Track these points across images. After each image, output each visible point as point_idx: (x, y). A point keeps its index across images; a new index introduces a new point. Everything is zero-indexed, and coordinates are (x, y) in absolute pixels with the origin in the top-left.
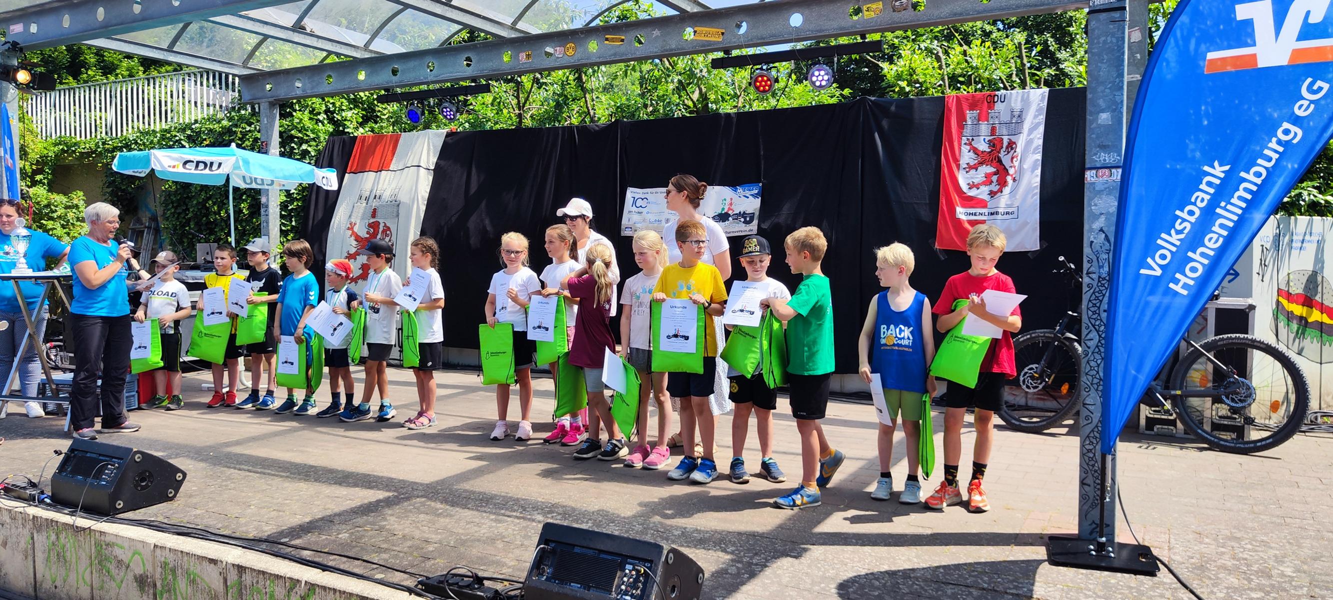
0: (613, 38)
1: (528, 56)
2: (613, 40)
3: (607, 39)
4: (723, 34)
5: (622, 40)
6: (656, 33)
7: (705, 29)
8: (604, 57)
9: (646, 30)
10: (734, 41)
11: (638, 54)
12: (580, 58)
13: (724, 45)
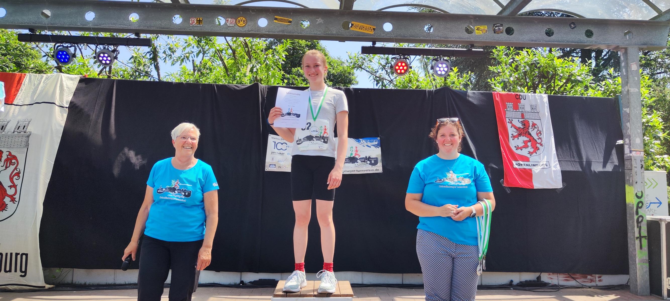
0: (282, 19)
1: (199, 22)
2: (281, 20)
3: (276, 19)
4: (374, 29)
5: (290, 22)
6: (320, 21)
7: (360, 24)
8: (273, 32)
9: (311, 18)
10: (383, 36)
11: (304, 34)
12: (250, 30)
13: (375, 37)
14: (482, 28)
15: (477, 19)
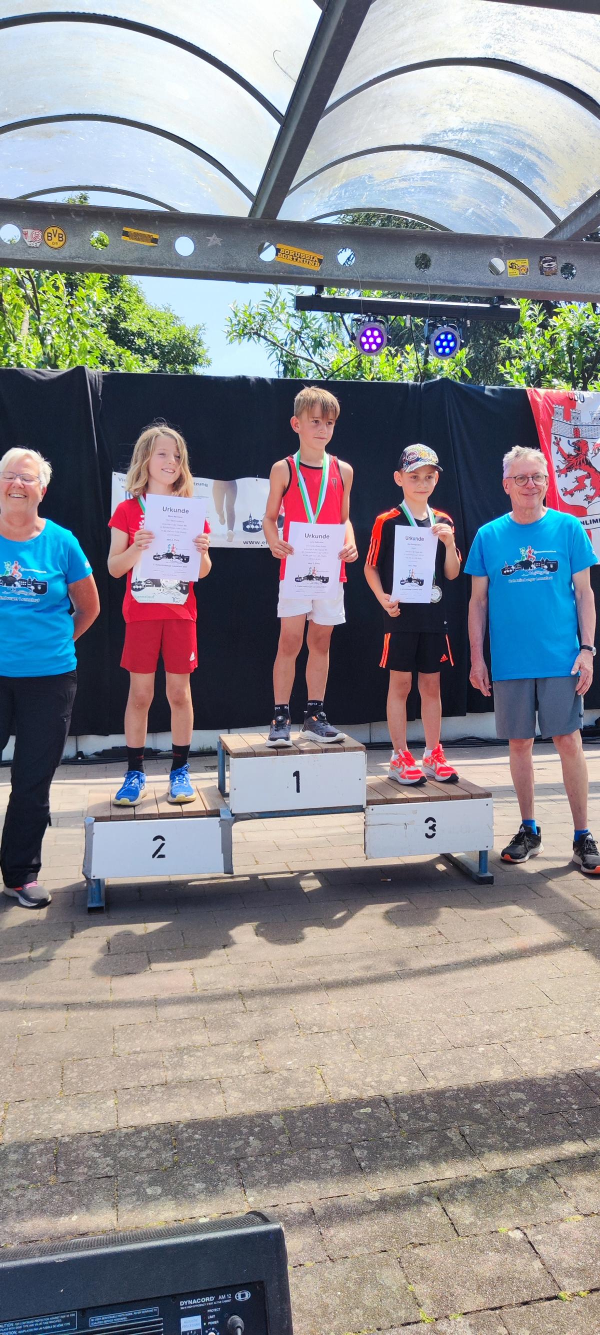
2: (136, 237)
4: (320, 261)
5: (155, 241)
6: (214, 240)
7: (293, 250)
8: (123, 261)
9: (197, 233)
10: (338, 275)
11: (183, 267)
12: (74, 255)
13: (323, 277)
14: (519, 263)
15: (512, 245)
